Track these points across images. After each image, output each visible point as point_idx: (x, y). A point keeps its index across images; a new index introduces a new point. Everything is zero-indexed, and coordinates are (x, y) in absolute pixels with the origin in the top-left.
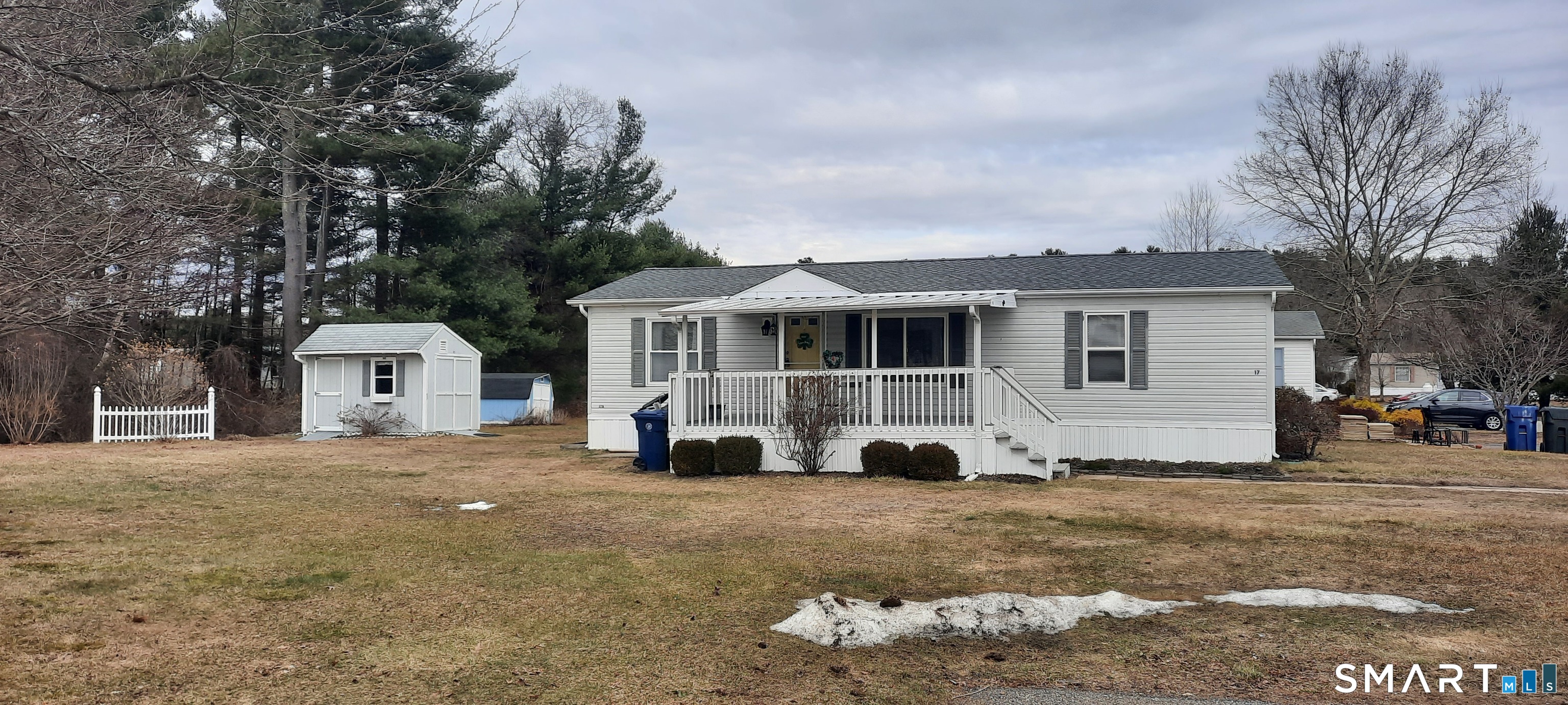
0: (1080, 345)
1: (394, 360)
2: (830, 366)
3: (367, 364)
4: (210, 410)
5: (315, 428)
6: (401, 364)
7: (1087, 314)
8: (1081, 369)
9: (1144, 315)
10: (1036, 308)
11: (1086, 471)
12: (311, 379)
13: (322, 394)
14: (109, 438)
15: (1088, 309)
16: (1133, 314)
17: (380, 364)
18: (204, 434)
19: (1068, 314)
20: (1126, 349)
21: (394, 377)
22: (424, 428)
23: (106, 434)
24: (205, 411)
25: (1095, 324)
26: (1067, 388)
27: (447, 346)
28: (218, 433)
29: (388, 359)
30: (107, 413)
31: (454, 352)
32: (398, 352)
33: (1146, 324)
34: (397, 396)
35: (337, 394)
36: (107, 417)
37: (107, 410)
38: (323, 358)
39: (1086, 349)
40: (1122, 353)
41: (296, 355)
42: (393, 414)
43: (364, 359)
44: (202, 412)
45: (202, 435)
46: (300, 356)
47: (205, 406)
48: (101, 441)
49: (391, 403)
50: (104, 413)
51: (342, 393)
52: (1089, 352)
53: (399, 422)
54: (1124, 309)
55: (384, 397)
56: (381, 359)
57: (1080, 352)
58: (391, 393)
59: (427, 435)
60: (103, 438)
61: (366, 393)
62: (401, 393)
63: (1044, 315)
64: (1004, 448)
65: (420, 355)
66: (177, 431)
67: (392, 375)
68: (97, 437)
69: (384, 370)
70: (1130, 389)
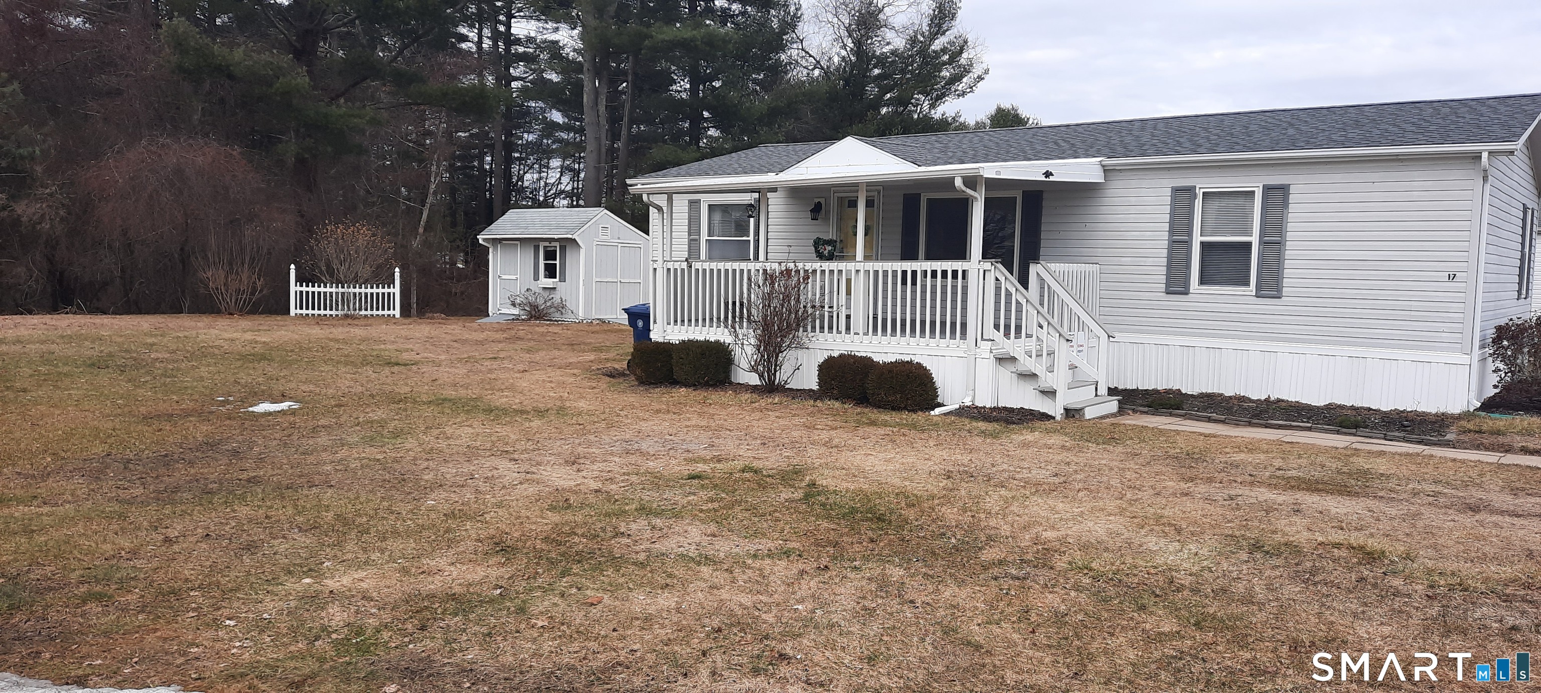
0: (1190, 234)
1: (557, 244)
2: (821, 257)
3: (537, 249)
4: (396, 290)
5: (499, 310)
6: (563, 249)
7: (1202, 190)
8: (1188, 266)
9: (1284, 189)
10: (1134, 183)
11: (1146, 409)
12: (496, 261)
13: (504, 277)
14: (304, 312)
15: (1204, 184)
16: (1267, 189)
17: (549, 249)
18: (391, 312)
19: (1176, 190)
20: (1254, 239)
21: (558, 262)
22: (581, 315)
23: (301, 308)
24: (391, 290)
25: (1215, 204)
26: (1167, 293)
27: (609, 231)
28: (406, 311)
29: (553, 244)
30: (301, 289)
31: (619, 238)
32: (556, 237)
33: (1285, 203)
34: (560, 281)
35: (514, 277)
36: (301, 292)
37: (301, 286)
38: (504, 242)
39: (1197, 239)
40: (1246, 247)
41: (480, 238)
42: (557, 300)
43: (533, 243)
44: (389, 290)
45: (389, 312)
46: (484, 240)
47: (392, 286)
48: (296, 314)
49: (555, 288)
50: (299, 289)
51: (518, 276)
52: (1202, 243)
53: (561, 307)
54: (1255, 183)
55: (549, 282)
56: (547, 244)
57: (1188, 244)
58: (556, 278)
59: (585, 322)
60: (299, 311)
61: (536, 278)
62: (562, 280)
63: (1143, 192)
64: (1006, 374)
65: (575, 239)
66: (360, 309)
67: (555, 260)
68: (293, 311)
69: (550, 255)
70: (1257, 296)
